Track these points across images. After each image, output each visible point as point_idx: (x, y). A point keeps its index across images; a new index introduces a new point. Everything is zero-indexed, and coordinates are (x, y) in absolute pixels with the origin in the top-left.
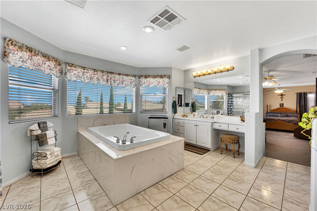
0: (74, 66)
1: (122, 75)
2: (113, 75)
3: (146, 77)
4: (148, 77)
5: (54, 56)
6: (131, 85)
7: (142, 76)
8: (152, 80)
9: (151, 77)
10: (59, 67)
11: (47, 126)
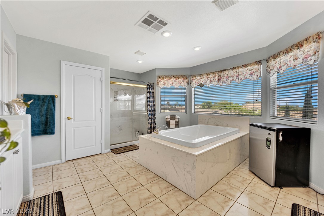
0: (195, 76)
1: (236, 69)
2: (226, 72)
3: (275, 57)
4: (278, 55)
5: (181, 75)
6: (252, 77)
7: (270, 58)
8: (283, 59)
9: (281, 54)
10: (186, 81)
11: (175, 118)
